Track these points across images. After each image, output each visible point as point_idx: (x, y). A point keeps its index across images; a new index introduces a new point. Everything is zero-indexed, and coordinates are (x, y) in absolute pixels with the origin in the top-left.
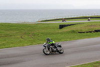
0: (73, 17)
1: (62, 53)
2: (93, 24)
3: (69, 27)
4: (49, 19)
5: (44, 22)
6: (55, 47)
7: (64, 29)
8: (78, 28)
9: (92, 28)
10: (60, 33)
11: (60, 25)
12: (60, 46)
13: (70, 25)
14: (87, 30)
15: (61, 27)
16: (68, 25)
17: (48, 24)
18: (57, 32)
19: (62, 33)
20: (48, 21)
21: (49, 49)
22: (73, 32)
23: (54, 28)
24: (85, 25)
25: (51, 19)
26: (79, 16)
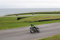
0: (25, 13)
1: (39, 32)
2: (37, 17)
3: (23, 19)
4: (11, 14)
5: (8, 16)
6: (36, 29)
7: (20, 20)
8: (28, 19)
9: (37, 19)
10: (18, 23)
11: (18, 18)
12: (38, 28)
13: (24, 18)
14: (34, 20)
15: (19, 19)
16: (23, 18)
17: (10, 17)
18: (16, 22)
19: (19, 23)
20: (11, 15)
21: (33, 30)
22: (26, 22)
23: (14, 20)
24: (33, 18)
25: (12, 14)
26: (29, 12)
